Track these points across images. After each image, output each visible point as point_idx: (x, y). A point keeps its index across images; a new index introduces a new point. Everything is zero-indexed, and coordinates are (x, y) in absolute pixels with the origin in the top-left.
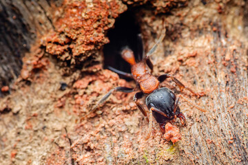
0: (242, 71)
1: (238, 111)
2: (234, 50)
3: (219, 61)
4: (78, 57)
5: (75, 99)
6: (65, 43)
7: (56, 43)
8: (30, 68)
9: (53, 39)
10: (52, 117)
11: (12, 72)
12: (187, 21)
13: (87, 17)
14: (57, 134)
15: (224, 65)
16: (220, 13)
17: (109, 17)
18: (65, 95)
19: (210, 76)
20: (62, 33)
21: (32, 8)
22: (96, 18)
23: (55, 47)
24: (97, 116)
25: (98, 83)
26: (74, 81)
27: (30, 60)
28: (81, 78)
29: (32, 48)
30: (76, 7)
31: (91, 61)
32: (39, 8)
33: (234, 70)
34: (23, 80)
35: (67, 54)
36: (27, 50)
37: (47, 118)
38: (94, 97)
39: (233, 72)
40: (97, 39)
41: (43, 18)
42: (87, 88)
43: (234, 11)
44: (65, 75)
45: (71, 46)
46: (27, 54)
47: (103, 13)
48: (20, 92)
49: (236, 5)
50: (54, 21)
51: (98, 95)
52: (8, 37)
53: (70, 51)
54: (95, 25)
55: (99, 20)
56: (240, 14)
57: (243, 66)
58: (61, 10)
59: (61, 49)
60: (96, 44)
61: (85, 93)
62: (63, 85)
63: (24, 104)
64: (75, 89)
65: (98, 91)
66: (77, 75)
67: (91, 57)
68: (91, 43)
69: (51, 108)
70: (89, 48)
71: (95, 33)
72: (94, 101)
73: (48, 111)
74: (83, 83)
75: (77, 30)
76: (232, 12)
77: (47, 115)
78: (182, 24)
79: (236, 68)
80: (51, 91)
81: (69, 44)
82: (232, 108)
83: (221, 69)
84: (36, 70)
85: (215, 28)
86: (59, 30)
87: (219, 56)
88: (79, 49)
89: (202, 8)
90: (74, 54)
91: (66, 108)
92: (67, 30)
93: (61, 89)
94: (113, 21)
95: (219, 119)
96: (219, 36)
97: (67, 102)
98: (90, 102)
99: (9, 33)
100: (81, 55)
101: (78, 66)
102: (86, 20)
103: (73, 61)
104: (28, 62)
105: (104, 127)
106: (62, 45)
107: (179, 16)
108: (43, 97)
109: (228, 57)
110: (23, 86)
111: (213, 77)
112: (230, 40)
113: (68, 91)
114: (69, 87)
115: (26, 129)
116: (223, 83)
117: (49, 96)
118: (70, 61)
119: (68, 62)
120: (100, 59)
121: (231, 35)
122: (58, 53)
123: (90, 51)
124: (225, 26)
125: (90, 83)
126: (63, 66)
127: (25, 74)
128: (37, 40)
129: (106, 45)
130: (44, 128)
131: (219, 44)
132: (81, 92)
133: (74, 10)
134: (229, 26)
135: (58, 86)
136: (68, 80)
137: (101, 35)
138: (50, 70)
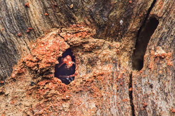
0: (126, 85)
1: (122, 106)
2: (123, 74)
3: (115, 79)
4: (42, 69)
5: (38, 91)
6: (36, 62)
7: (31, 61)
8: (16, 73)
9: (30, 59)
10: (25, 99)
11: (7, 73)
12: (100, 56)
13: (48, 49)
14: (26, 108)
15: (117, 81)
16: (117, 54)
17: (60, 50)
18: (33, 88)
19: (109, 86)
20: (35, 56)
21: (21, 42)
22: (53, 50)
23: (30, 63)
24: (48, 101)
25: (50, 84)
26: (38, 82)
27: (16, 68)
28: (42, 80)
29: (18, 63)
30: (43, 43)
31: (48, 72)
32: (24, 42)
33: (122, 84)
34: (12, 78)
35: (36, 67)
36: (16, 63)
37: (22, 99)
38: (48, 91)
39: (121, 85)
40: (52, 61)
41: (26, 47)
42: (44, 86)
43: (125, 53)
44: (34, 78)
45: (39, 63)
46: (15, 65)
47: (57, 48)
48: (10, 84)
49: (126, 51)
50: (31, 50)
51: (50, 90)
52: (6, 56)
53: (38, 66)
54: (52, 54)
55: (54, 52)
56: (128, 56)
57: (127, 82)
58: (35, 44)
59: (33, 64)
60: (52, 63)
61: (43, 88)
62: (32, 83)
63: (11, 91)
64: (38, 85)
65: (50, 88)
66: (40, 78)
67: (48, 70)
68: (49, 63)
69: (25, 94)
70: (48, 65)
71: (52, 58)
72: (48, 93)
73: (23, 96)
74: (43, 83)
75: (42, 55)
76: (124, 54)
77: (22, 98)
78: (97, 58)
79: (123, 83)
80: (26, 85)
81: (38, 62)
82: (119, 104)
83: (115, 83)
84: (19, 74)
85: (114, 62)
86: (33, 54)
87: (115, 76)
88: (42, 65)
89: (108, 50)
90: (40, 68)
91: (33, 95)
92: (37, 55)
93: (31, 85)
94: (62, 52)
95: (112, 109)
96: (116, 66)
97: (34, 92)
98: (45, 93)
99: (7, 54)
100: (43, 68)
101: (41, 74)
102: (48, 51)
103: (39, 71)
104: (16, 69)
105: (51, 107)
106: (34, 62)
107: (96, 53)
108: (22, 88)
109: (119, 77)
110: (11, 82)
111: (111, 86)
112: (121, 68)
113: (34, 86)
114: (35, 84)
115: (11, 104)
116: (116, 90)
117: (24, 88)
118: (37, 71)
119: (36, 71)
120: (53, 71)
121: (122, 66)
122: (32, 66)
123: (48, 67)
124: (120, 61)
125: (46, 84)
126: (33, 73)
127: (13, 75)
128: (21, 58)
129: (56, 65)
130: (20, 104)
131: (116, 70)
132: (41, 88)
133: (42, 45)
134: (121, 61)
135: (30, 83)
136: (35, 81)
137: (55, 59)
138: (26, 75)
